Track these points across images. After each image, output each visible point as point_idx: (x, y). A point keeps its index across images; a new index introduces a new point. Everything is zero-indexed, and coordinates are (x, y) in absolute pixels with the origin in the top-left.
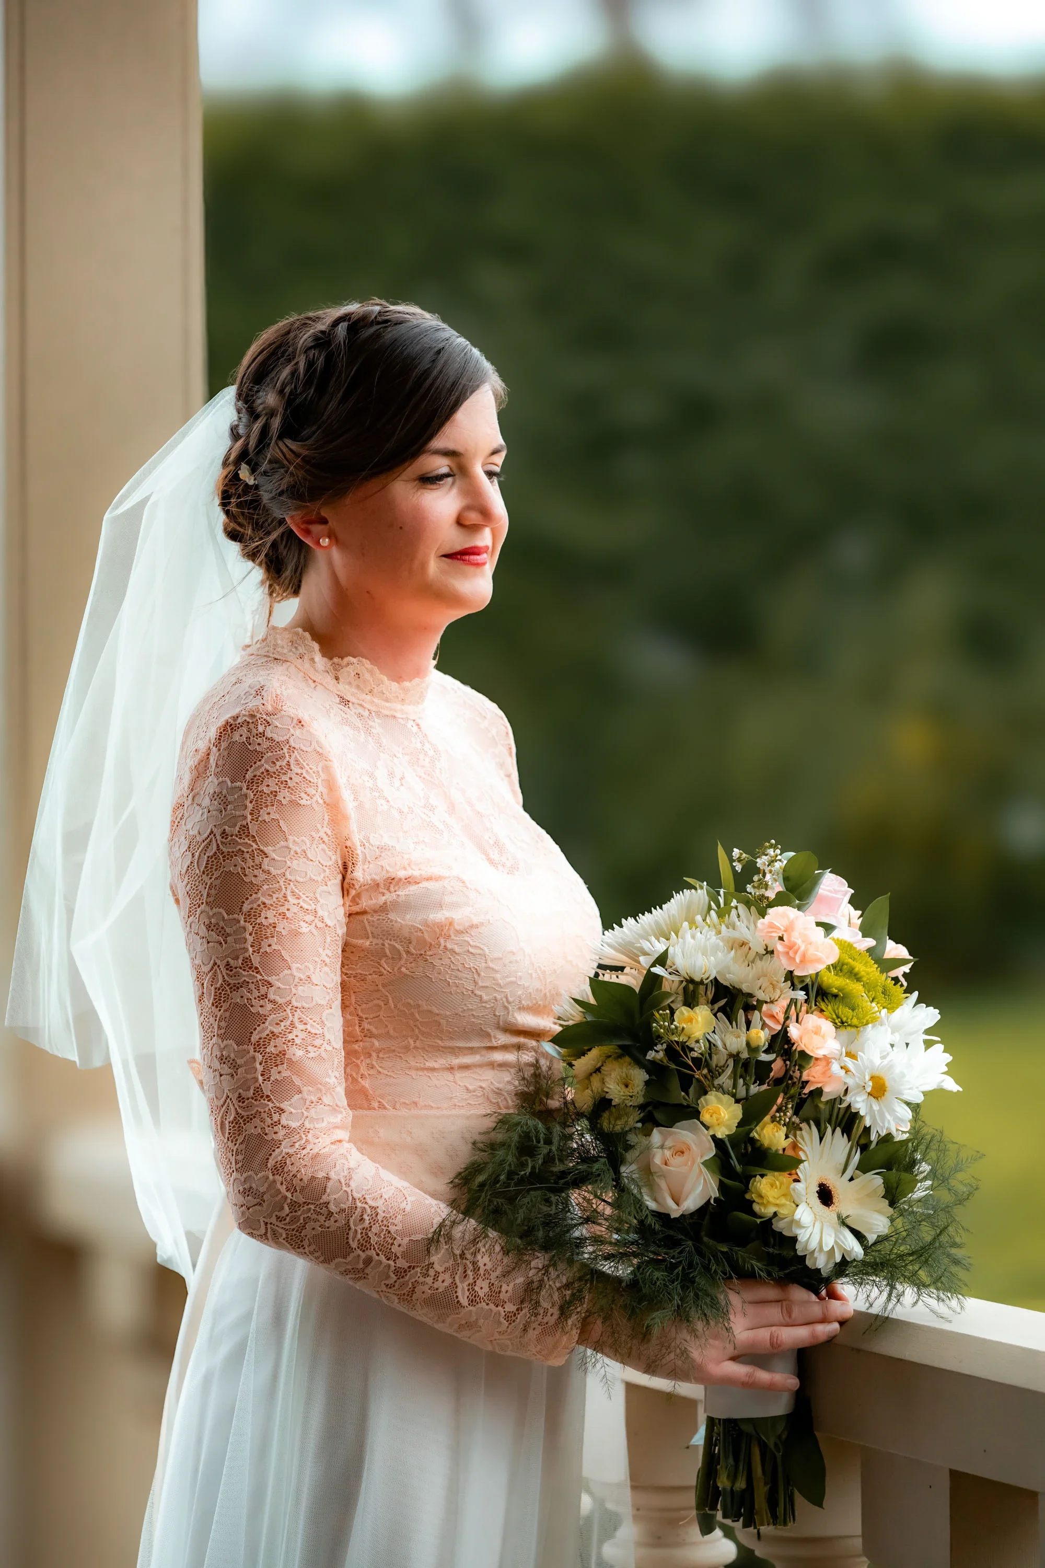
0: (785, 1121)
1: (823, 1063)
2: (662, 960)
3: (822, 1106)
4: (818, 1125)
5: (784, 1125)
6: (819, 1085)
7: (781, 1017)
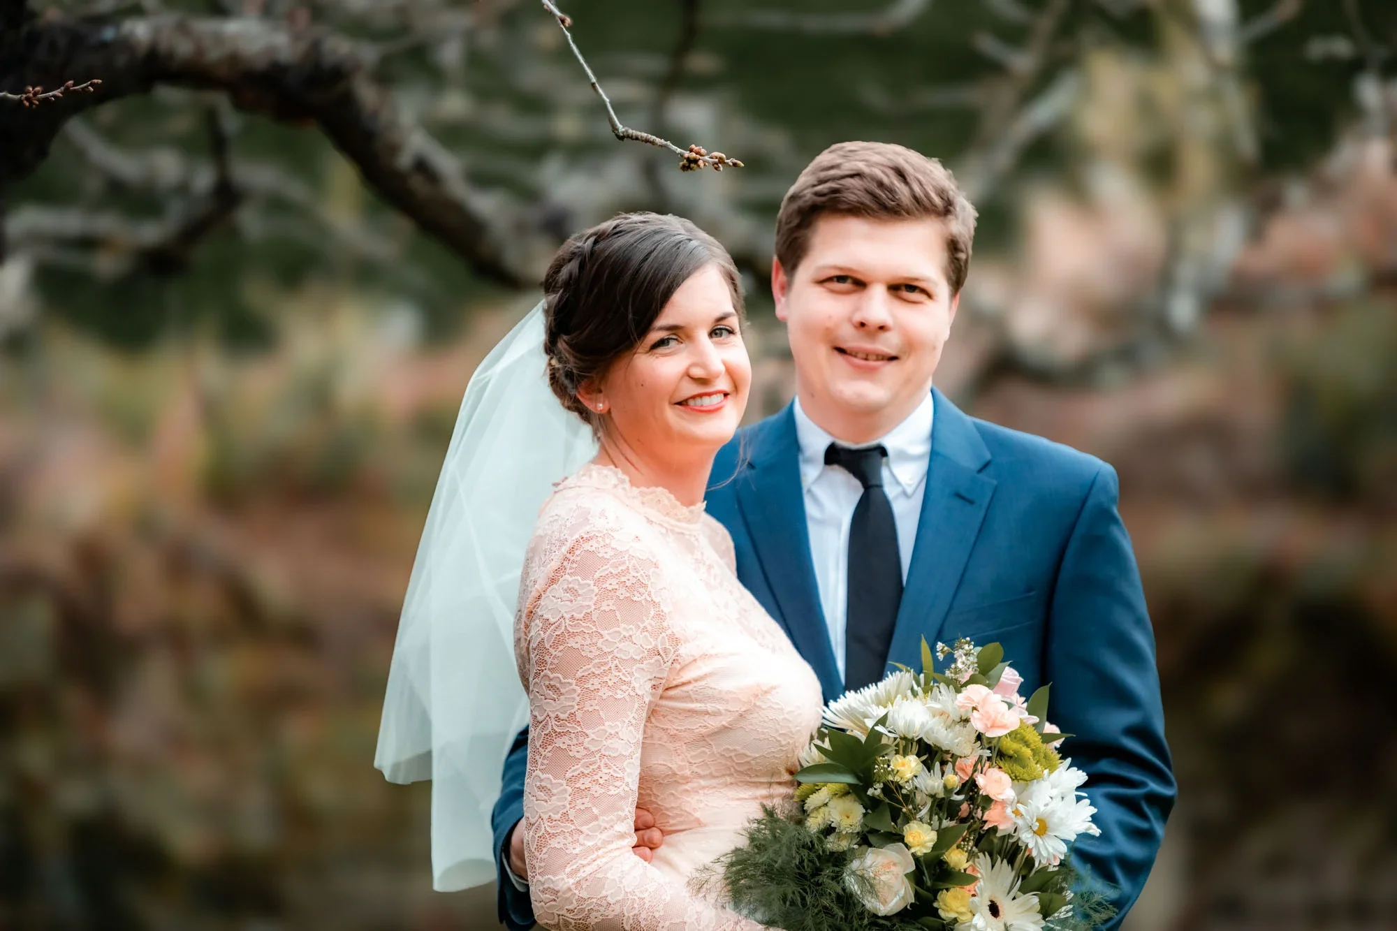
0: (967, 849)
1: (1000, 807)
2: (882, 721)
3: (996, 841)
4: (991, 855)
5: (966, 852)
6: (995, 824)
7: (970, 771)
